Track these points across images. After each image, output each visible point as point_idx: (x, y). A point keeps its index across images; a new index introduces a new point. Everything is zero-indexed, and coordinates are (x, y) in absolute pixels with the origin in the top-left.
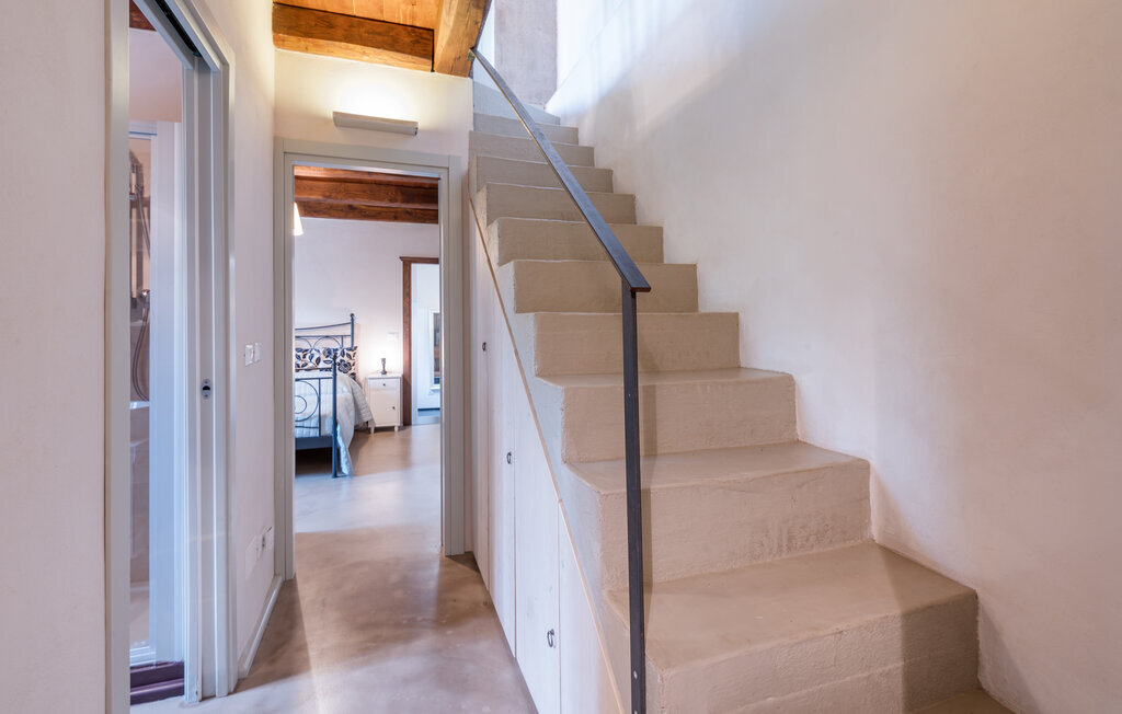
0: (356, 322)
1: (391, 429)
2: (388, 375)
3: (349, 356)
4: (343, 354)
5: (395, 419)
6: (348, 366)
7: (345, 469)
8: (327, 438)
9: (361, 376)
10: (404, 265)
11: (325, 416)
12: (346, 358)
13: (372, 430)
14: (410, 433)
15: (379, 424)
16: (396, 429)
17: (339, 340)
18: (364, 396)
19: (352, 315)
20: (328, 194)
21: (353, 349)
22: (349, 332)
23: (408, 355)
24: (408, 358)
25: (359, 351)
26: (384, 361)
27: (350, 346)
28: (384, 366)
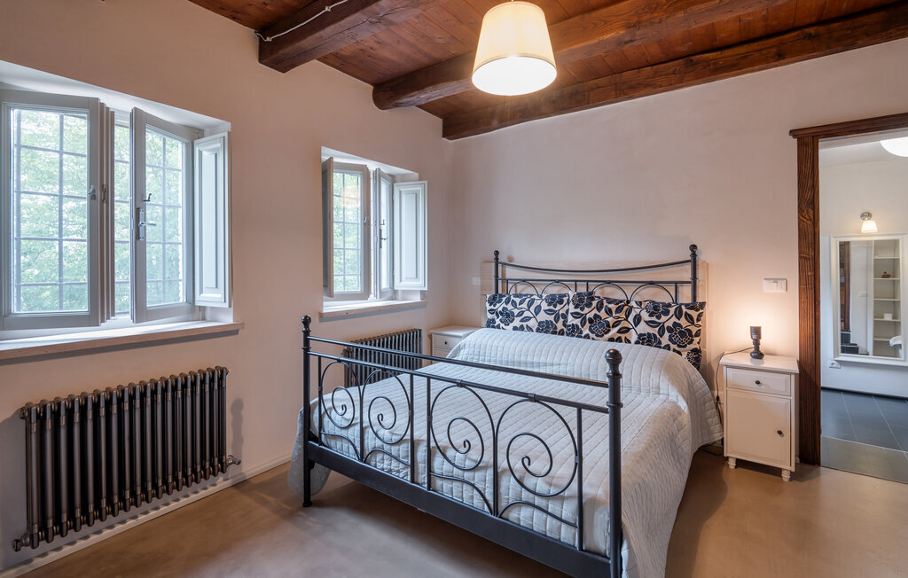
0: (701, 258)
1: (776, 472)
2: (767, 363)
3: (689, 317)
4: (679, 314)
5: (782, 454)
6: (687, 335)
9: (710, 356)
10: (802, 145)
12: (683, 322)
13: (732, 464)
16: (786, 476)
17: (672, 289)
19: (693, 247)
20: (635, 19)
21: (697, 306)
22: (688, 276)
23: (811, 323)
24: (810, 331)
25: (707, 310)
26: (756, 332)
27: (689, 301)
28: (757, 343)
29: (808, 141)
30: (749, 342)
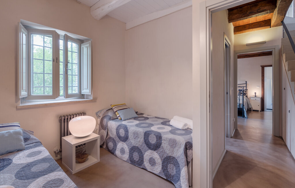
0: (247, 83)
1: (258, 111)
2: (257, 97)
3: (245, 91)
5: (259, 108)
6: (245, 94)
7: (246, 116)
8: (241, 108)
9: (249, 96)
10: (262, 68)
11: (241, 104)
13: (252, 110)
14: (264, 113)
15: (254, 109)
16: (259, 111)
17: (243, 88)
18: (250, 101)
19: (246, 82)
22: (245, 86)
23: (263, 92)
24: (263, 93)
25: (248, 90)
26: (255, 93)
27: (245, 89)
28: (255, 95)
29: (263, 67)
30: (254, 95)
